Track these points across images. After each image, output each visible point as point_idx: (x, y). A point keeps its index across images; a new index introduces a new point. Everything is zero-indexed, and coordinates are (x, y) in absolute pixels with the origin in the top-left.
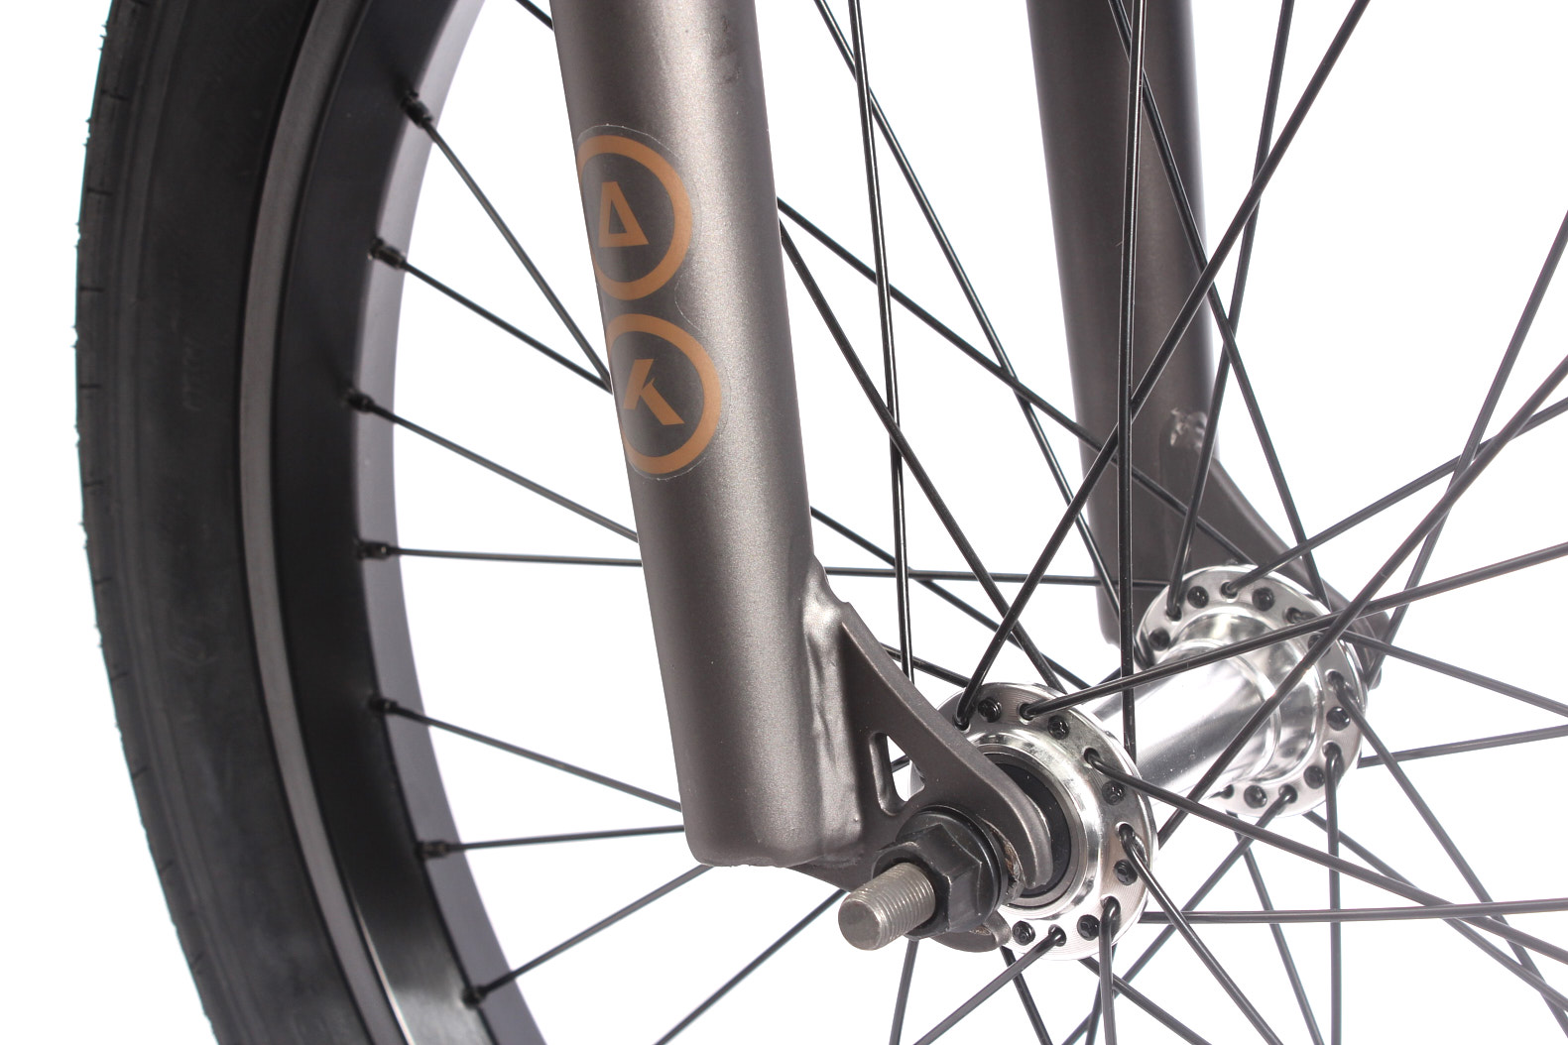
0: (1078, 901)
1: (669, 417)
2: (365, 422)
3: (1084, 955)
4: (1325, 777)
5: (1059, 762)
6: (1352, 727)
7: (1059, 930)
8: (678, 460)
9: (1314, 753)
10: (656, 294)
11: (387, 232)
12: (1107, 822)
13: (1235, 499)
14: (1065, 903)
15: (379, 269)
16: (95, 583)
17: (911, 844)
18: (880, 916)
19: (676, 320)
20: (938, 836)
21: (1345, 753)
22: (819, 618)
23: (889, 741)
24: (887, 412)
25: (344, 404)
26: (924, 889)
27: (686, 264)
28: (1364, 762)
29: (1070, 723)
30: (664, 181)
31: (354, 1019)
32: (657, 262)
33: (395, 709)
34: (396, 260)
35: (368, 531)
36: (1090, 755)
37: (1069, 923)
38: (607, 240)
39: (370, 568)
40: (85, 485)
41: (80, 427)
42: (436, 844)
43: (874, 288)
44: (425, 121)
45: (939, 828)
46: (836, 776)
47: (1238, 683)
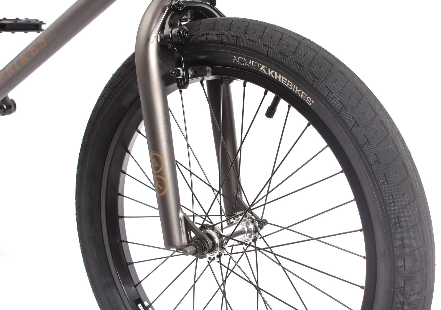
0: (216, 252)
1: (161, 188)
2: (120, 197)
3: (217, 261)
4: (254, 241)
5: (213, 234)
6: (257, 233)
7: (214, 257)
8: (163, 194)
9: (253, 238)
10: (159, 173)
11: (123, 169)
12: (219, 241)
13: (243, 203)
14: (214, 253)
15: (122, 174)
16: (77, 224)
17: (193, 243)
18: (188, 251)
19: (162, 176)
20: (197, 242)
21: (257, 237)
22: (181, 215)
23: (191, 231)
24: (191, 189)
25: (117, 194)
26: (194, 249)
27: (163, 168)
28: (260, 238)
29: (214, 228)
30: (161, 158)
31: (117, 291)
32: (160, 168)
33: (124, 241)
34: (124, 173)
35: (120, 214)
36: (217, 232)
37: (215, 256)
38: (153, 166)
39: (120, 219)
40: (76, 208)
41: (76, 200)
42: (130, 263)
43: (190, 172)
44: (129, 152)
45: (197, 241)
46: (184, 236)
47: (242, 227)
